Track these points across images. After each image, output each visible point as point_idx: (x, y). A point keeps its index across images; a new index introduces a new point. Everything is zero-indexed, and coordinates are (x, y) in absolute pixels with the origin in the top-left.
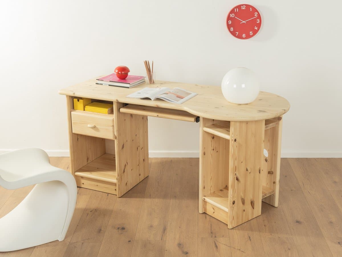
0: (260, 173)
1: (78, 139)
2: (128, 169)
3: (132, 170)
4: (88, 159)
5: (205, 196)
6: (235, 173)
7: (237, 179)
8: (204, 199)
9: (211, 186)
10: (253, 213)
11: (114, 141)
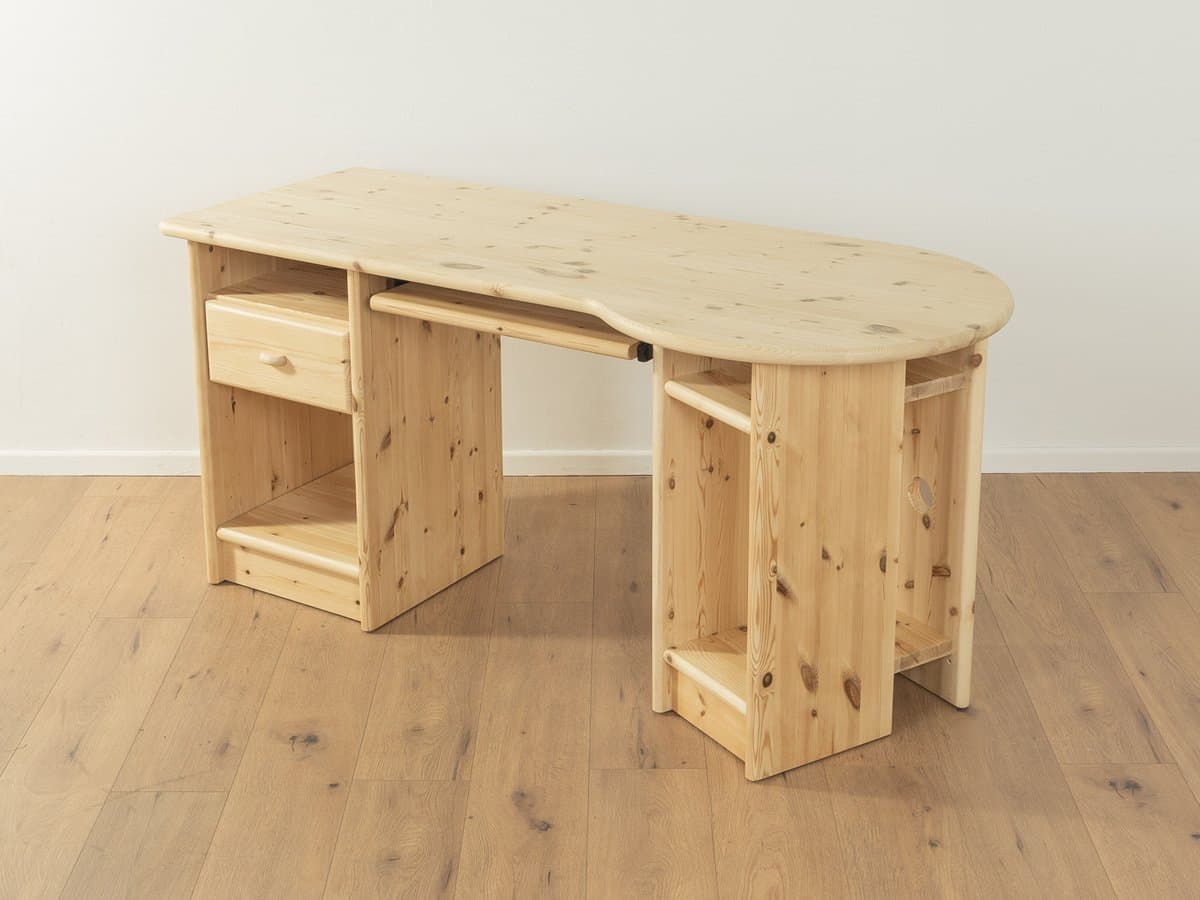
0: (883, 570)
1: (234, 403)
2: (409, 524)
3: (426, 531)
4: (275, 479)
5: (674, 648)
6: (773, 563)
7: (782, 589)
8: (670, 658)
9: (703, 611)
10: (853, 727)
11: (347, 418)
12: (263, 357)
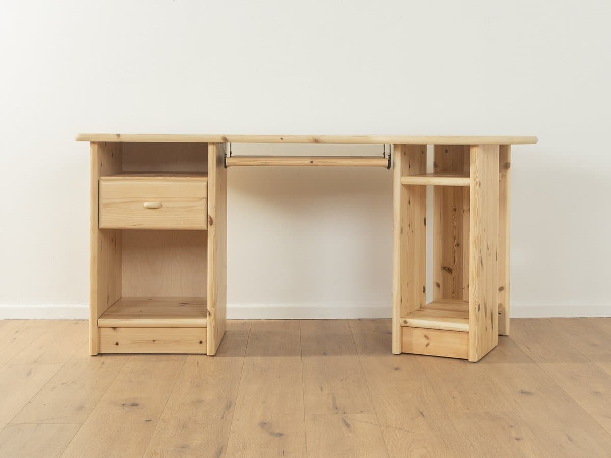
5: (403, 317)
6: (480, 247)
8: (406, 322)
12: (146, 204)
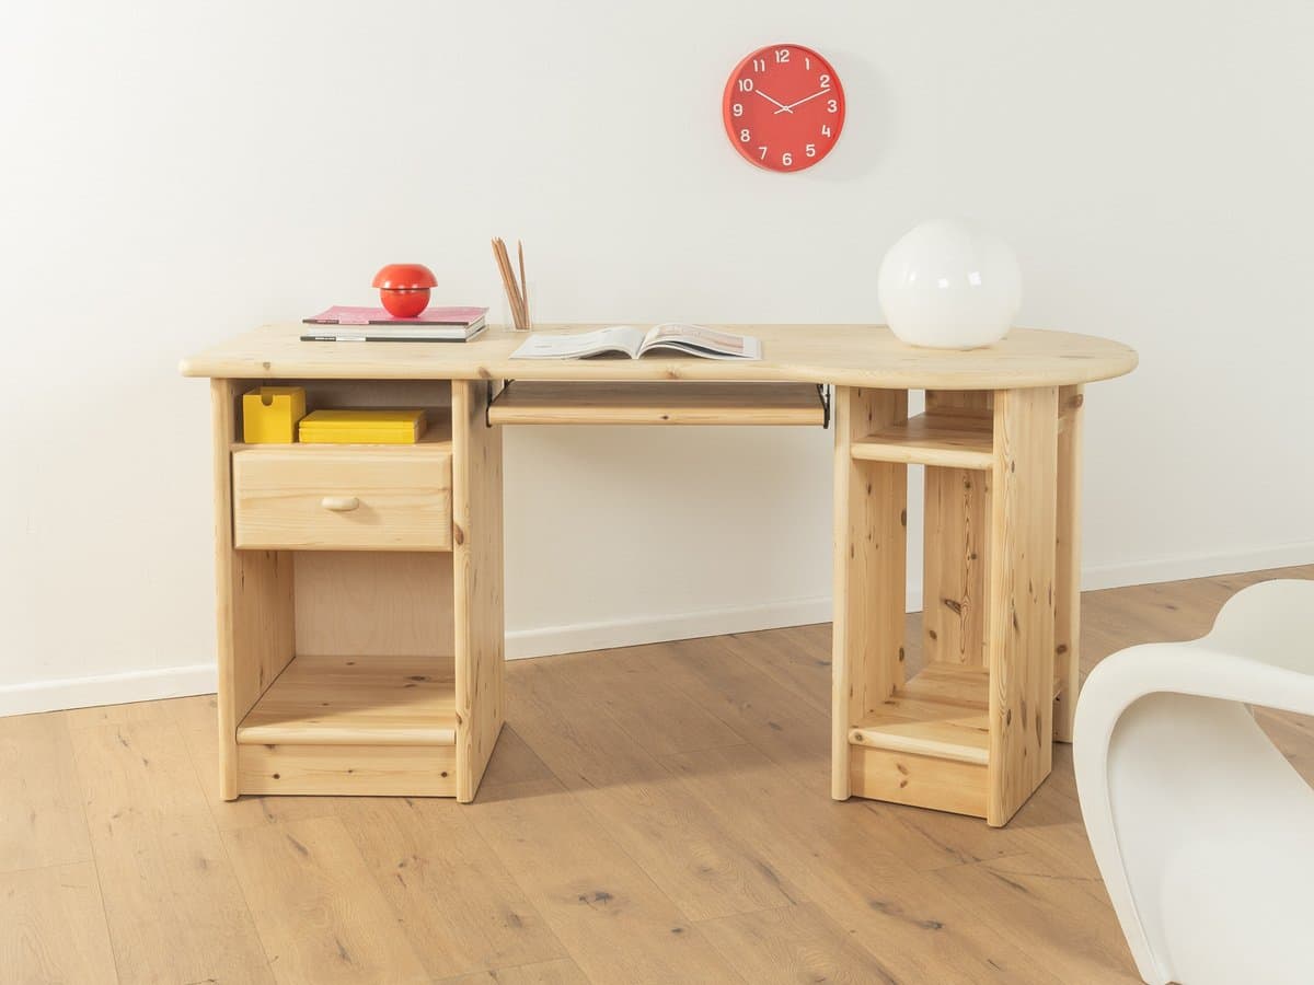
1: (243, 578)
3: (486, 687)
4: (262, 673)
5: (855, 727)
6: (1012, 595)
7: (1015, 622)
8: (859, 737)
9: (865, 688)
10: (1039, 766)
12: (327, 502)
